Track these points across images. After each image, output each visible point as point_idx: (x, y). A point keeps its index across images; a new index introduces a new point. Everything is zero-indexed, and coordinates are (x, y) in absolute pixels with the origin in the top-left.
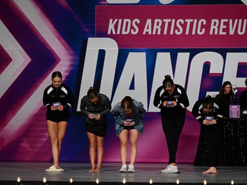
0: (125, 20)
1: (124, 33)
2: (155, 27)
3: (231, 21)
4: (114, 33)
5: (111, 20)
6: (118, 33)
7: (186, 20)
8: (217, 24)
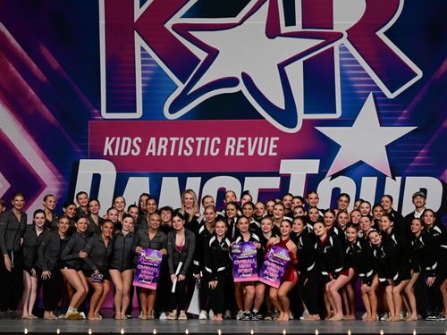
0: (124, 139)
1: (122, 153)
2: (160, 146)
3: (250, 139)
4: (111, 154)
5: (107, 139)
6: (116, 154)
7: (197, 139)
8: (234, 143)
